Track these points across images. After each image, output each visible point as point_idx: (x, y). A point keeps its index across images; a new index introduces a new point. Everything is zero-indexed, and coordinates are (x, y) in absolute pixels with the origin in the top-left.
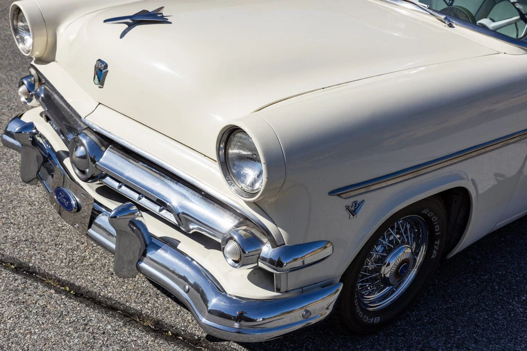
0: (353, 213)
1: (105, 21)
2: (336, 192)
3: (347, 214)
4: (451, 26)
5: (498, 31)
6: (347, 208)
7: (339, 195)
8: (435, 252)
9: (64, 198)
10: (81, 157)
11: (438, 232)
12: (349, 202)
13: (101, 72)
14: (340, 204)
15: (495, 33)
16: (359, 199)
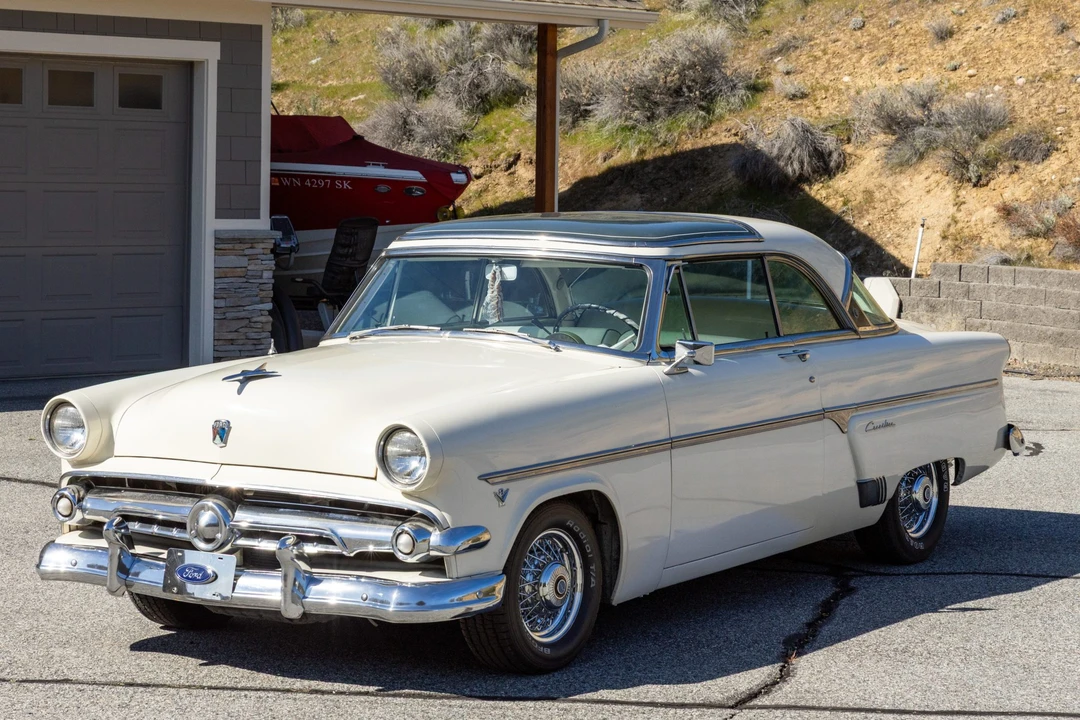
0: (502, 499)
1: (224, 379)
2: (485, 478)
3: (495, 501)
4: (557, 350)
5: (624, 350)
6: (496, 495)
7: (486, 480)
8: (593, 580)
9: (195, 571)
10: (209, 525)
11: (590, 553)
12: (496, 488)
13: (221, 432)
14: (489, 490)
15: (620, 353)
16: (504, 487)
